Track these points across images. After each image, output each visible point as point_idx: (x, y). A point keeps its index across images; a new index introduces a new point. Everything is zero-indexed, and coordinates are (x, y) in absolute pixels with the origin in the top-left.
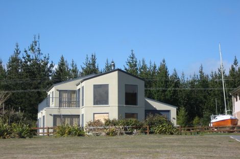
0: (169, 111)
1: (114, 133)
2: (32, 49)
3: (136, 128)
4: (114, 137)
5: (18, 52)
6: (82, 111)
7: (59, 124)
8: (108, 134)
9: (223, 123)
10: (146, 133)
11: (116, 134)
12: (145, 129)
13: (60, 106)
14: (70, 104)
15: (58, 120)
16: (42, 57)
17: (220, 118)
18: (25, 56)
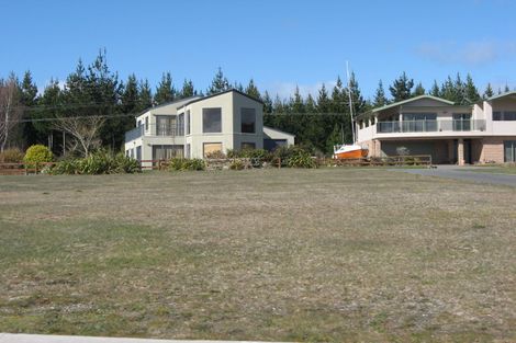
0: (285, 140)
1: (241, 167)
2: (98, 65)
3: (266, 160)
4: (242, 171)
5: (81, 70)
6: (187, 140)
7: (159, 156)
8: (233, 168)
9: (351, 155)
10: (277, 166)
11: (243, 168)
12: (276, 161)
13: (157, 134)
14: (169, 132)
15: (158, 151)
16: (108, 76)
17: (346, 148)
18: (89, 74)
